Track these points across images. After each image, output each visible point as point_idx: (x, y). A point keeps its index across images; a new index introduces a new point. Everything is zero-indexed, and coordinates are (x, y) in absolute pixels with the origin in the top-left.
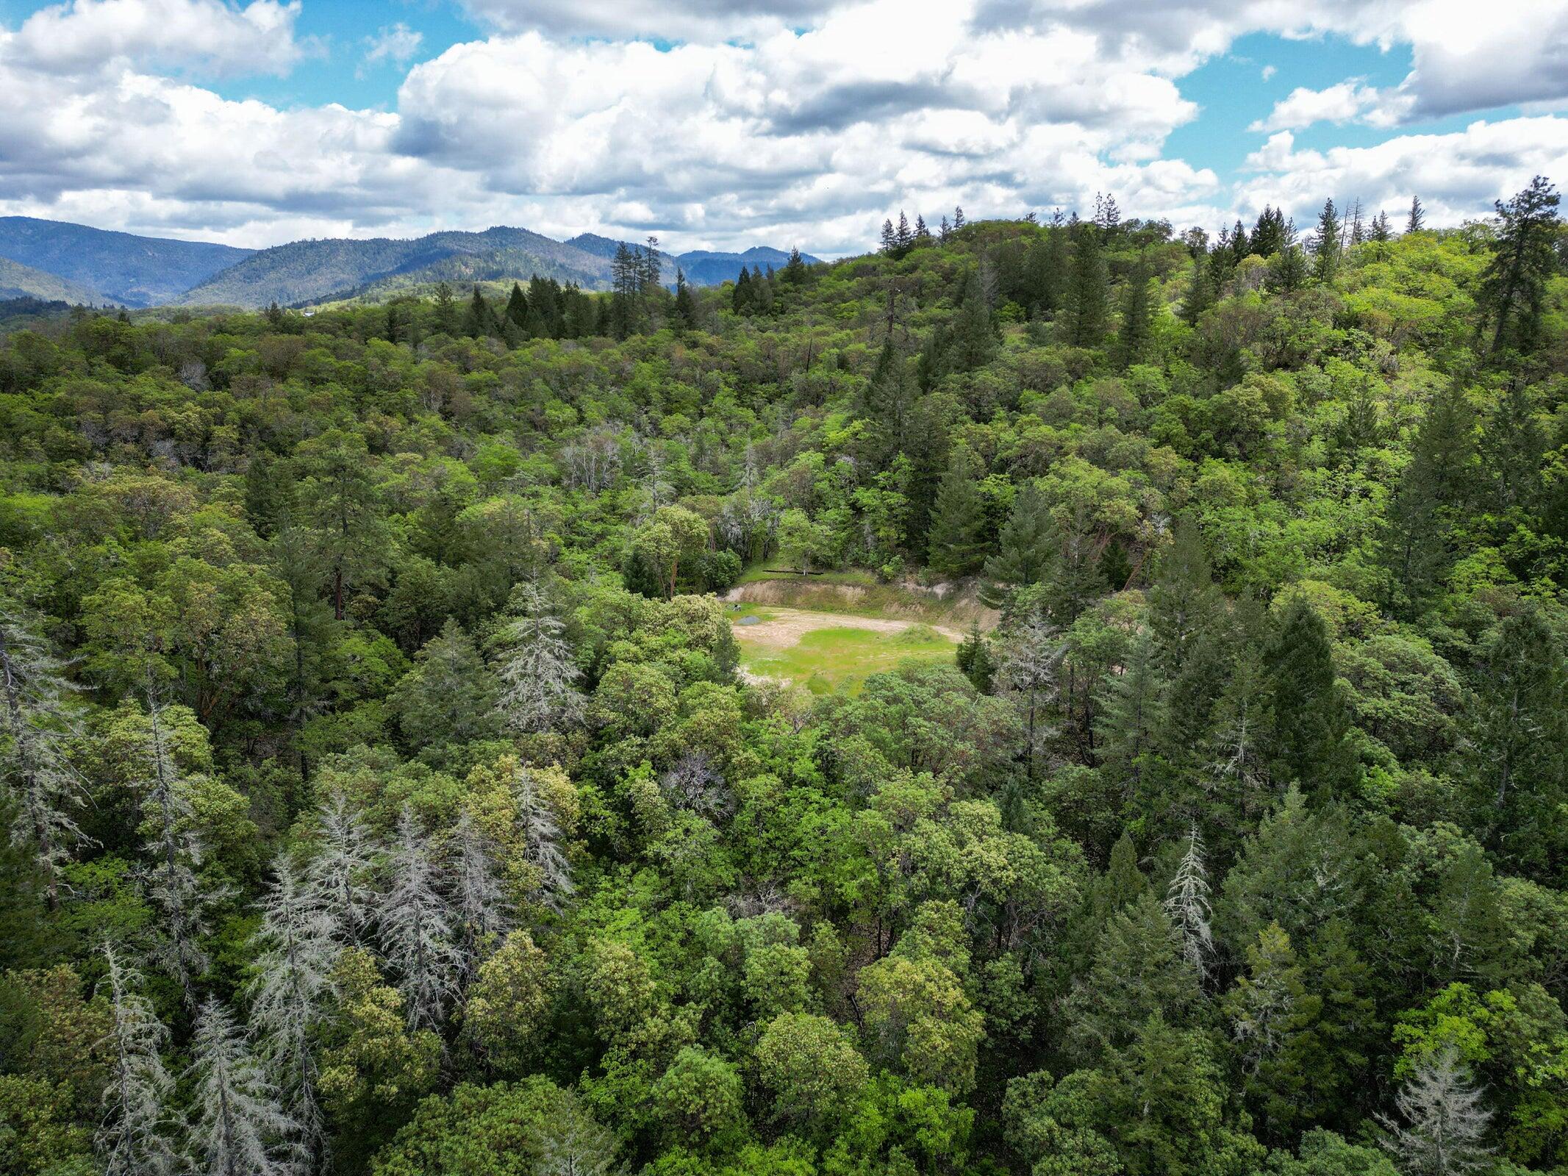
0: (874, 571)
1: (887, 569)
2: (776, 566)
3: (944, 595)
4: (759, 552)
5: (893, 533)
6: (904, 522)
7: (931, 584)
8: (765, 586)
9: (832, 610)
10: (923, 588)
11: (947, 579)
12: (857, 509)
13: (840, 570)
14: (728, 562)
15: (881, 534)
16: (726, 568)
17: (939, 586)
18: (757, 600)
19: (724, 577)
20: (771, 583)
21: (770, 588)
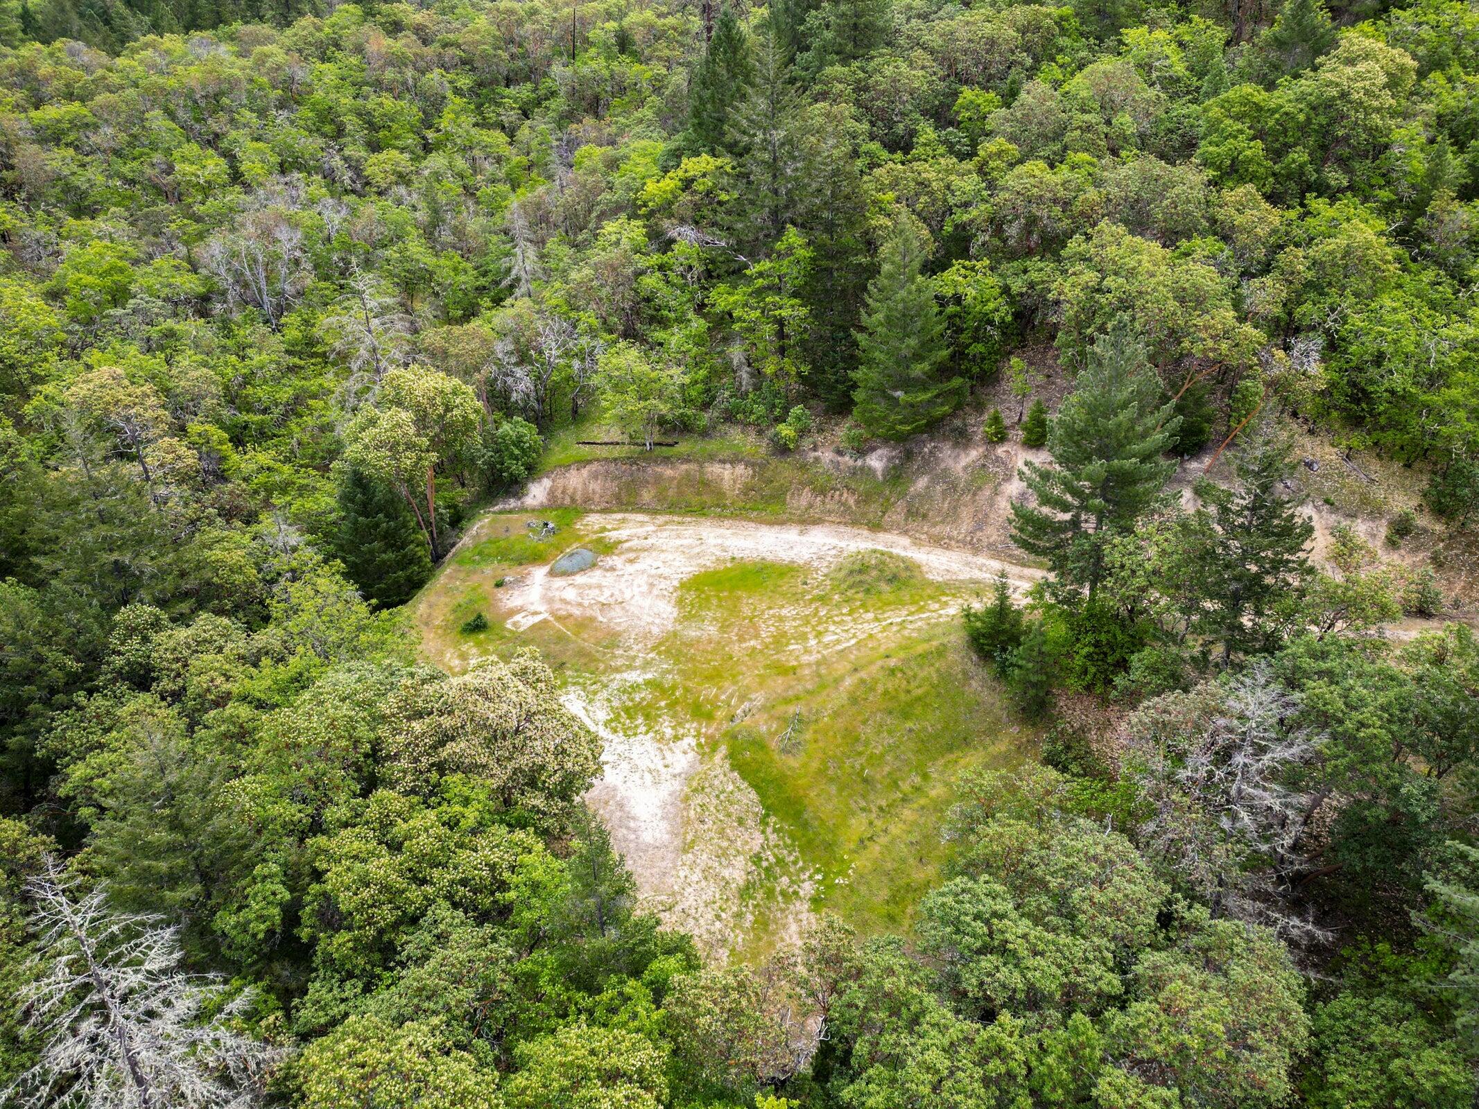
0: (762, 435)
1: (783, 429)
2: (596, 432)
3: (886, 471)
5: (787, 365)
6: (804, 346)
7: (861, 452)
8: (585, 472)
10: (847, 459)
11: (886, 440)
13: (705, 433)
14: (518, 442)
15: (767, 368)
16: (517, 452)
17: (874, 455)
18: (573, 500)
19: (518, 468)
20: (595, 466)
21: (595, 476)
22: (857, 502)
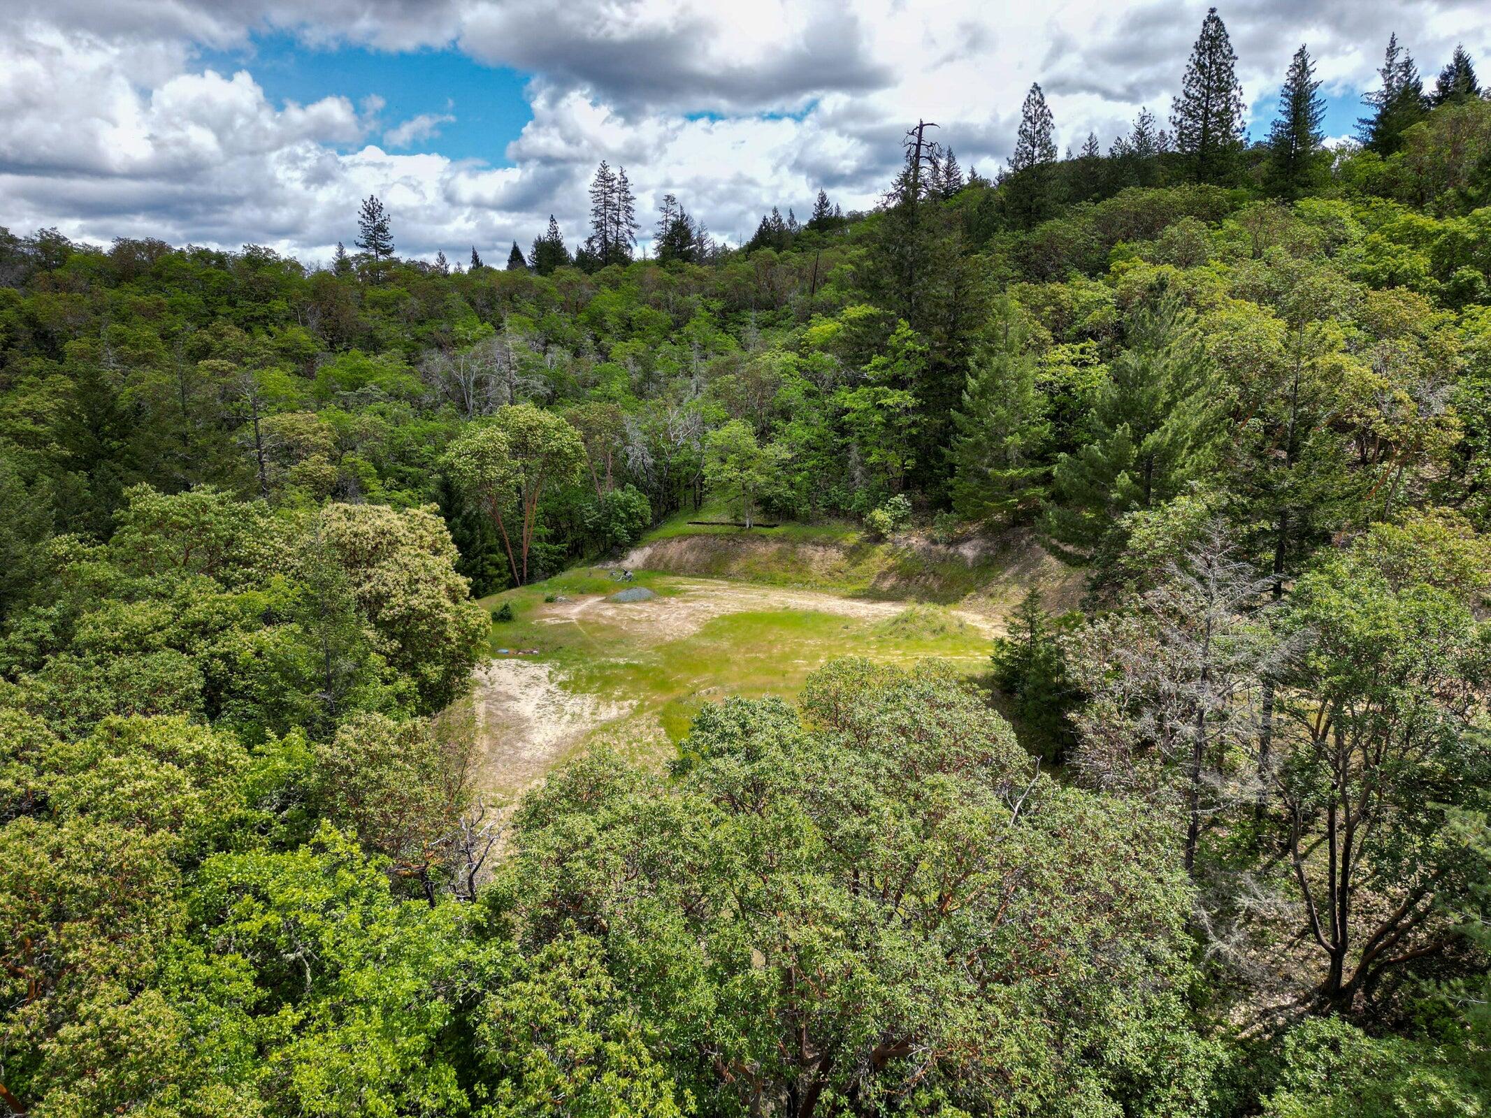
0: (860, 523)
1: (880, 515)
2: (709, 517)
3: (977, 559)
4: (687, 497)
5: (894, 460)
6: (912, 440)
7: (954, 542)
8: (684, 544)
9: (785, 583)
10: (941, 548)
11: (983, 533)
12: (837, 420)
13: (807, 520)
14: (625, 506)
15: (873, 459)
16: (623, 515)
17: (968, 545)
18: (666, 566)
19: (620, 530)
20: (695, 540)
21: (692, 548)
22: (941, 587)
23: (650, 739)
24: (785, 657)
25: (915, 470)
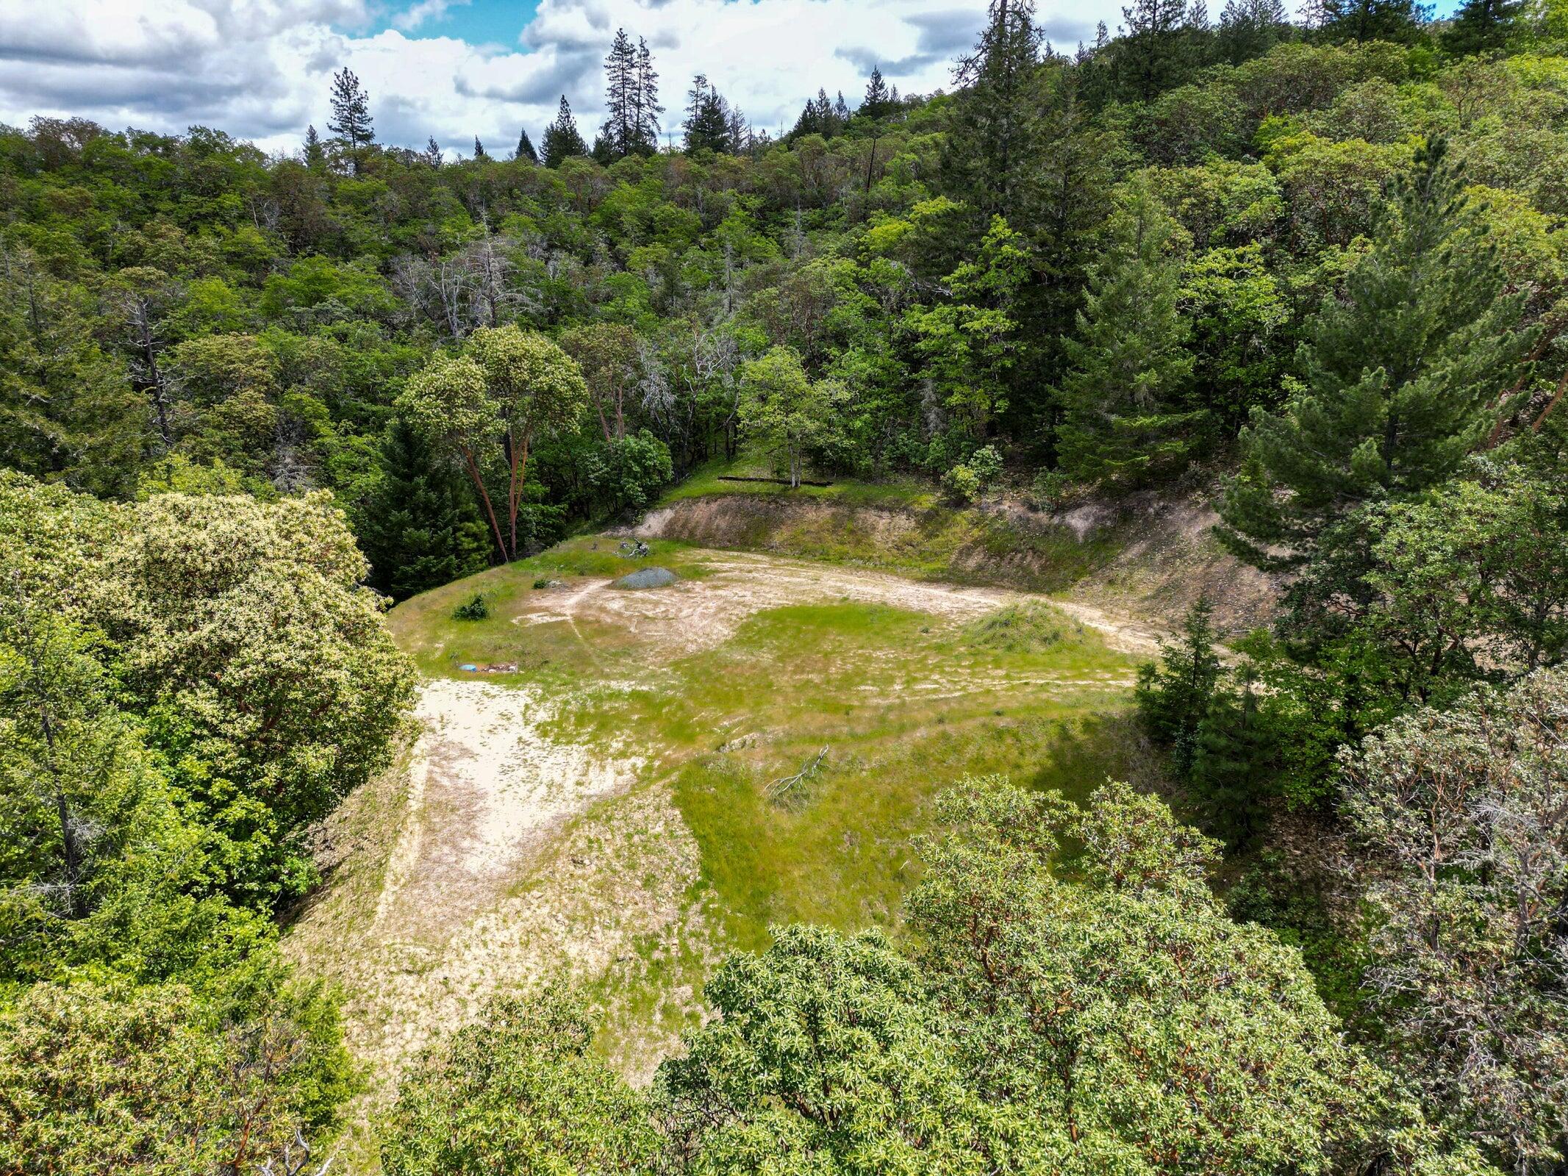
0: (937, 482)
1: (963, 473)
2: (747, 471)
3: (1090, 532)
4: (717, 442)
5: (981, 401)
6: (1005, 375)
7: (1060, 508)
8: (714, 506)
9: (840, 560)
10: (1042, 516)
11: (1097, 497)
12: (907, 348)
13: (869, 477)
14: (640, 457)
15: (954, 400)
16: (636, 469)
17: (1077, 513)
18: (692, 534)
19: (634, 488)
20: (728, 500)
21: (723, 512)
22: (1043, 568)
23: (659, 829)
24: (847, 682)
25: (1008, 412)
